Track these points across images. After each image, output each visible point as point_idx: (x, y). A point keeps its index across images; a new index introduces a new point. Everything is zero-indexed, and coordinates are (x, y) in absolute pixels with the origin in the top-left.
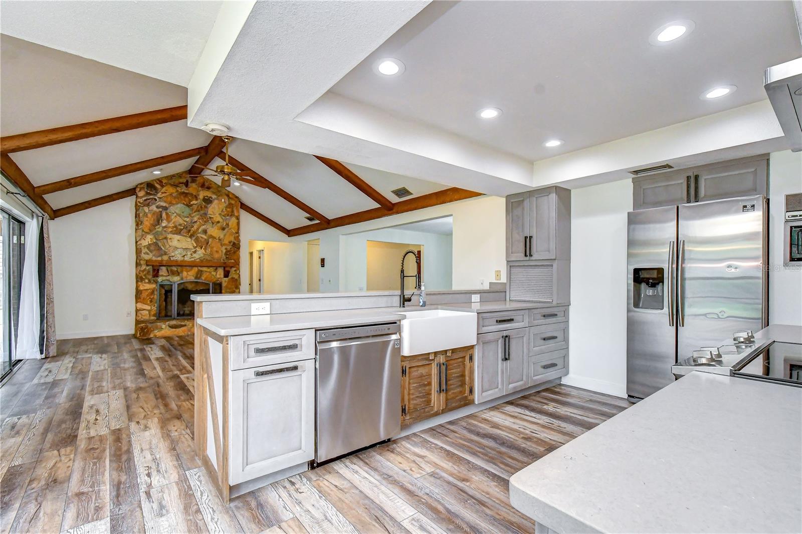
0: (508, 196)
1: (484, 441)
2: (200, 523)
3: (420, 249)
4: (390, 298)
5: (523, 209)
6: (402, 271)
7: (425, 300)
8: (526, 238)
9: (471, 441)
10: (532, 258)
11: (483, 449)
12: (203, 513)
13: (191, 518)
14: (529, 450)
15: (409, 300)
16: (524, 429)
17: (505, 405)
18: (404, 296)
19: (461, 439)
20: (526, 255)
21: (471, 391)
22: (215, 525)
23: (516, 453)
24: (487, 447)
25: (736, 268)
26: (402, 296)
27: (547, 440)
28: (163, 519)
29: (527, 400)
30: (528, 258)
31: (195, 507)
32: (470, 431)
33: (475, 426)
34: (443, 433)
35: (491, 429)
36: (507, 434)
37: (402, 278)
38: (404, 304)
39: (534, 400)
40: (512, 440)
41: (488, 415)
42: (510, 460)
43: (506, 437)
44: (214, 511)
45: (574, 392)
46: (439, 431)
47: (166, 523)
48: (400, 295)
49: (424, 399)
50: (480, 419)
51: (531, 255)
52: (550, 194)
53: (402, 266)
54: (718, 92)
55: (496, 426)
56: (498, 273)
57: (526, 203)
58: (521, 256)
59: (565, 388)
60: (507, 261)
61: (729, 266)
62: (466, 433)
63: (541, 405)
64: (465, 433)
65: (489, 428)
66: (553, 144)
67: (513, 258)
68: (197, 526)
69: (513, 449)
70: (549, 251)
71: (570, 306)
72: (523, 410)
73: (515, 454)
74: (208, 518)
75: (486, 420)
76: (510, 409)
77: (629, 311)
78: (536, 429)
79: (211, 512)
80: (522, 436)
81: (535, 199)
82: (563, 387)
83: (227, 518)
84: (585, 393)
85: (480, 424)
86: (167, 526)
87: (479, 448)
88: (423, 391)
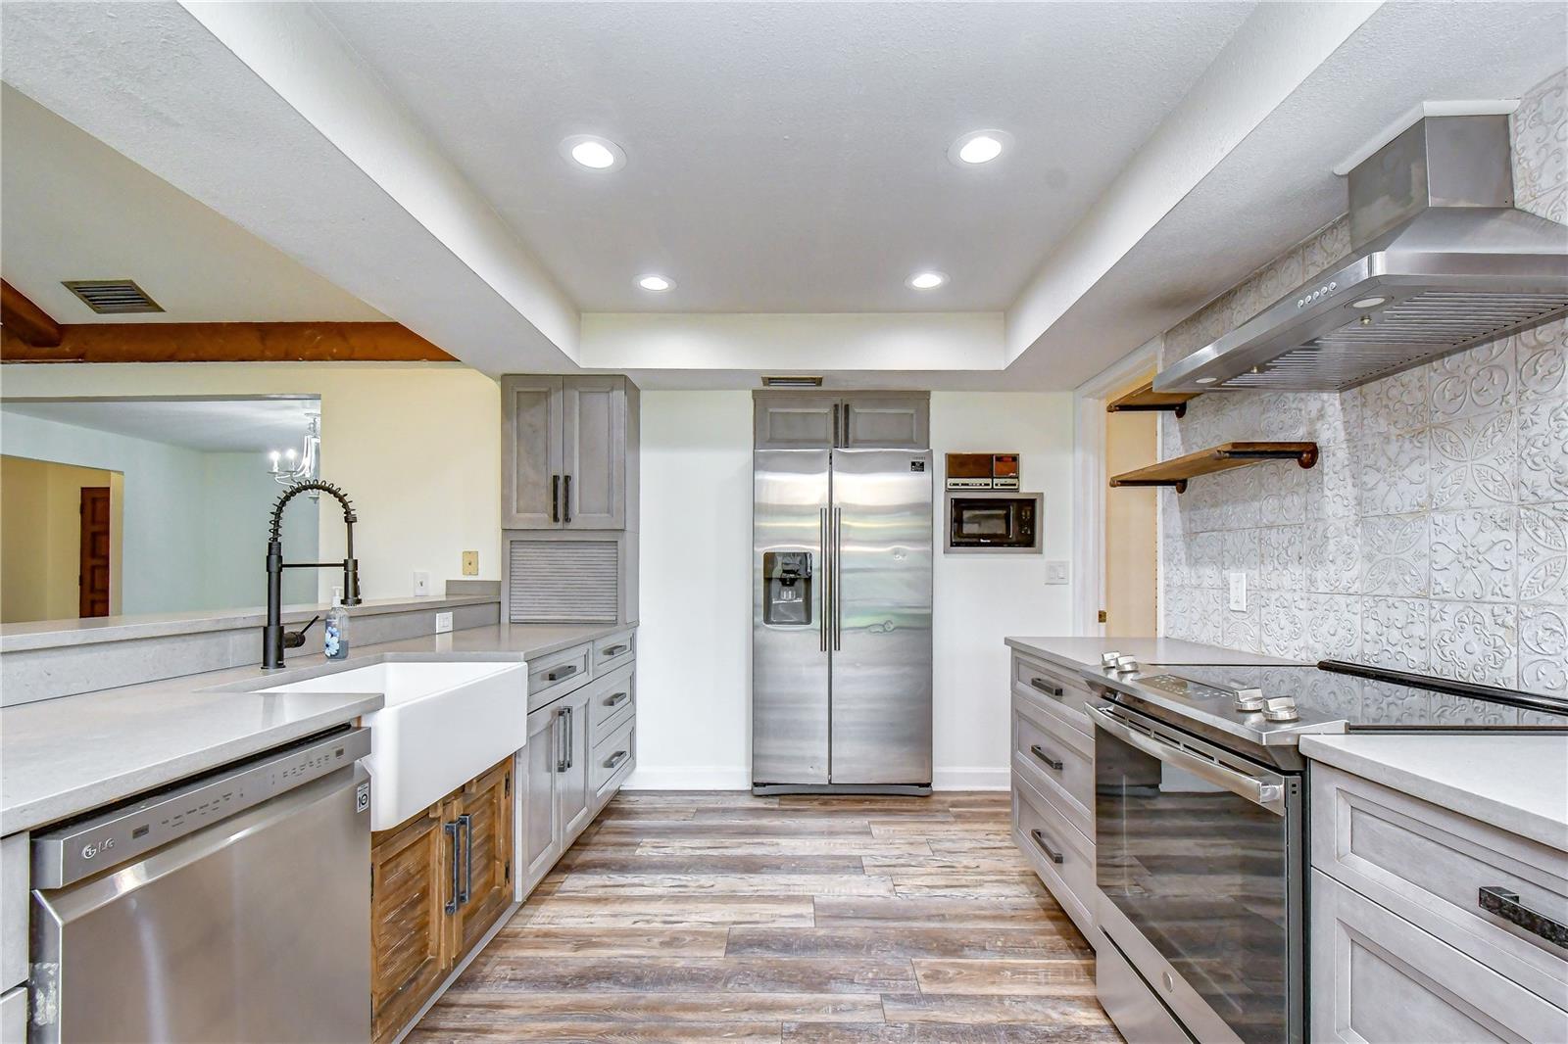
0: (506, 375)
1: (593, 995)
3: (109, 481)
4: (214, 640)
5: (548, 412)
6: (274, 548)
7: (345, 638)
8: (556, 478)
9: (562, 1011)
10: (571, 526)
11: (610, 1019)
14: (703, 969)
15: (298, 640)
16: (648, 922)
17: (556, 878)
18: (281, 630)
19: (533, 1018)
20: (556, 519)
21: (508, 873)
23: (685, 991)
24: (614, 1008)
25: (904, 556)
26: (273, 631)
27: (709, 928)
29: (588, 847)
30: (559, 525)
32: (539, 983)
33: (534, 963)
34: (467, 1024)
35: (580, 954)
36: (626, 952)
37: (274, 569)
38: (280, 657)
39: (606, 844)
40: (646, 961)
41: (539, 920)
42: (690, 1016)
43: (632, 960)
45: (660, 803)
46: (452, 1025)
48: (265, 630)
49: (411, 950)
50: (530, 939)
51: (567, 519)
52: (612, 389)
53: (276, 532)
54: (927, 280)
55: (583, 941)
56: (471, 560)
57: (556, 400)
58: (543, 519)
59: (637, 798)
60: (504, 530)
61: (896, 552)
62: (533, 996)
63: (630, 851)
64: (526, 994)
65: (572, 954)
66: (654, 283)
67: (523, 521)
69: (669, 984)
70: (609, 511)
71: (639, 628)
72: (605, 877)
73: (685, 995)
75: (547, 935)
76: (572, 882)
77: (754, 627)
78: (670, 912)
80: (656, 941)
81: (577, 394)
82: (632, 798)
84: (678, 799)
85: (542, 953)
87: (598, 1021)
88: (410, 926)
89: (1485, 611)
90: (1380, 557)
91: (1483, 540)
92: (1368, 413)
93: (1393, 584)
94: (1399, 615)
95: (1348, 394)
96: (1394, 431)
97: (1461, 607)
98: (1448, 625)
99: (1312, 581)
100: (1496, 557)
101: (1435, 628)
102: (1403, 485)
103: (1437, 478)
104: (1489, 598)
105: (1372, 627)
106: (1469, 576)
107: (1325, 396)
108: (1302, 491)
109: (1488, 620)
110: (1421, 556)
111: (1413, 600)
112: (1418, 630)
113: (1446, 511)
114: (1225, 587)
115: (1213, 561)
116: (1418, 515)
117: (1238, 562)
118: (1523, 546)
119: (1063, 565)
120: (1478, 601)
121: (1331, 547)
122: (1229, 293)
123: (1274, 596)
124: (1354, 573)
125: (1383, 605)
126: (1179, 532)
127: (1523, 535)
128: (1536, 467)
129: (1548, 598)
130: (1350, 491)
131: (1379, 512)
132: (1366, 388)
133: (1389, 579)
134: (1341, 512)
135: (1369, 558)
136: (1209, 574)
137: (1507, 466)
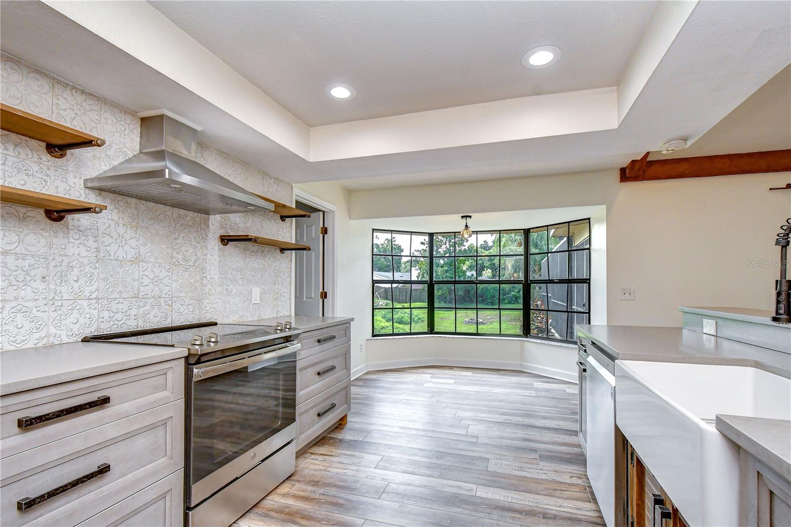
89: (162, 300)
90: (111, 279)
91: (162, 275)
93: (120, 293)
96: (121, 223)
97: (153, 300)
98: (148, 307)
100: (166, 281)
101: (142, 310)
102: (127, 248)
104: (163, 296)
105: (105, 314)
106: (156, 288)
109: (163, 303)
110: (134, 280)
111: (131, 299)
112: (131, 312)
113: (147, 262)
116: (133, 262)
118: (174, 278)
120: (160, 297)
124: (94, 288)
125: (113, 303)
127: (174, 275)
128: (178, 253)
129: (181, 295)
130: (92, 244)
131: (112, 258)
133: (118, 290)
134: (86, 254)
137: (169, 250)
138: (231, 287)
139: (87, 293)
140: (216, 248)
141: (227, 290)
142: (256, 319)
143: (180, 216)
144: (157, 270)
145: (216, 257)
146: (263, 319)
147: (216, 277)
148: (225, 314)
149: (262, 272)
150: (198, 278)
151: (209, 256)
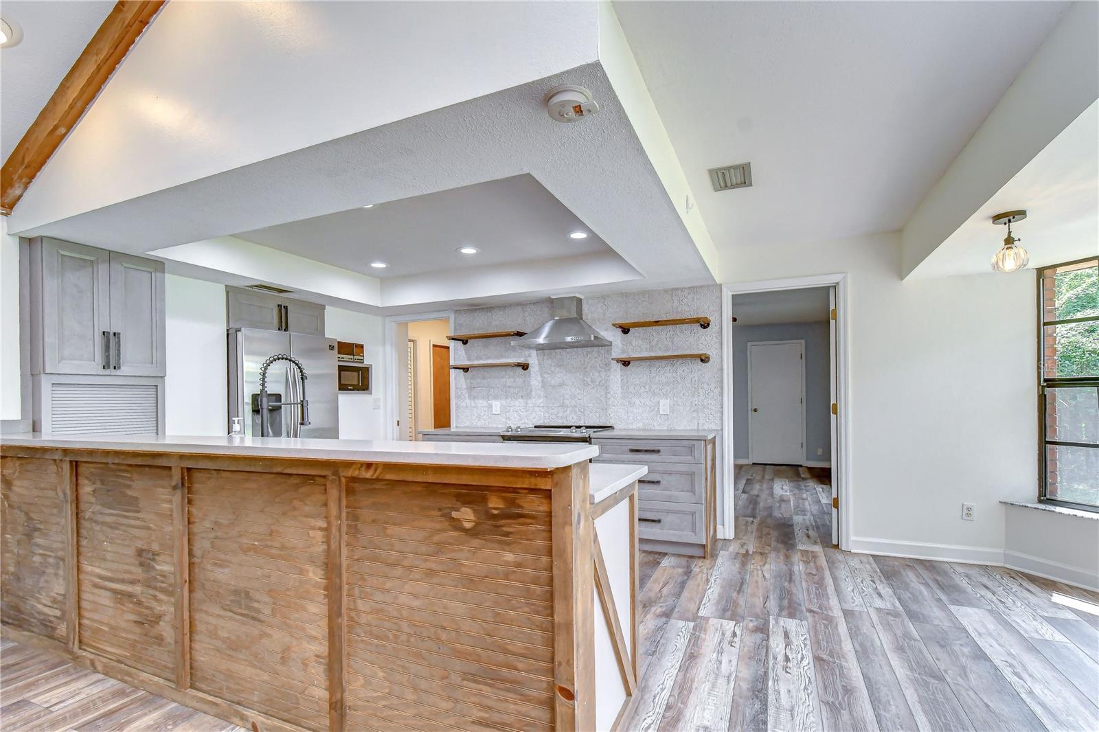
2: (676, 693)
12: (666, 702)
13: (679, 704)
22: (665, 682)
28: (706, 723)
31: (667, 714)
44: (655, 697)
47: (706, 716)
68: (679, 693)
74: (666, 694)
79: (658, 697)
83: (650, 683)
86: (707, 711)
89: (577, 409)
90: (549, 396)
91: (577, 392)
92: (545, 358)
93: (553, 404)
94: (555, 411)
95: (538, 352)
96: (553, 364)
97: (571, 408)
98: (568, 413)
99: (527, 403)
100: (579, 397)
102: (556, 378)
103: (565, 377)
104: (578, 406)
105: (547, 415)
106: (573, 401)
107: (531, 351)
108: (522, 377)
110: (561, 396)
111: (559, 407)
112: (560, 415)
113: (567, 386)
114: (490, 406)
115: (483, 398)
116: (560, 386)
117: (496, 397)
118: (585, 394)
119: (379, 399)
120: (576, 407)
121: (533, 393)
122: (491, 308)
123: (512, 408)
124: (541, 401)
125: (550, 409)
126: (465, 387)
127: (585, 392)
128: (587, 377)
129: (590, 405)
130: (539, 378)
131: (549, 385)
132: (544, 351)
133: (551, 402)
134: (537, 384)
135: (546, 397)
136: (482, 403)
137: (581, 376)
138: (634, 399)
139: (538, 403)
140: (619, 369)
141: (629, 402)
142: (665, 428)
143: (588, 353)
144: (573, 390)
145: (619, 376)
146: (676, 430)
147: (619, 392)
148: (629, 422)
149: (673, 385)
150: (603, 393)
151: (612, 377)
